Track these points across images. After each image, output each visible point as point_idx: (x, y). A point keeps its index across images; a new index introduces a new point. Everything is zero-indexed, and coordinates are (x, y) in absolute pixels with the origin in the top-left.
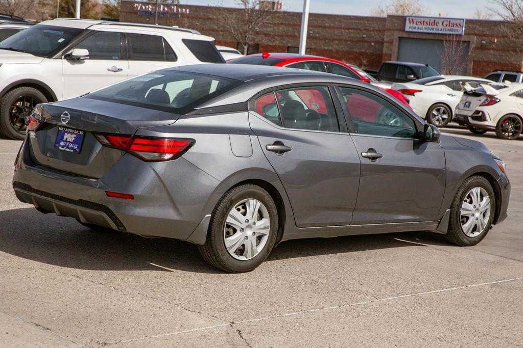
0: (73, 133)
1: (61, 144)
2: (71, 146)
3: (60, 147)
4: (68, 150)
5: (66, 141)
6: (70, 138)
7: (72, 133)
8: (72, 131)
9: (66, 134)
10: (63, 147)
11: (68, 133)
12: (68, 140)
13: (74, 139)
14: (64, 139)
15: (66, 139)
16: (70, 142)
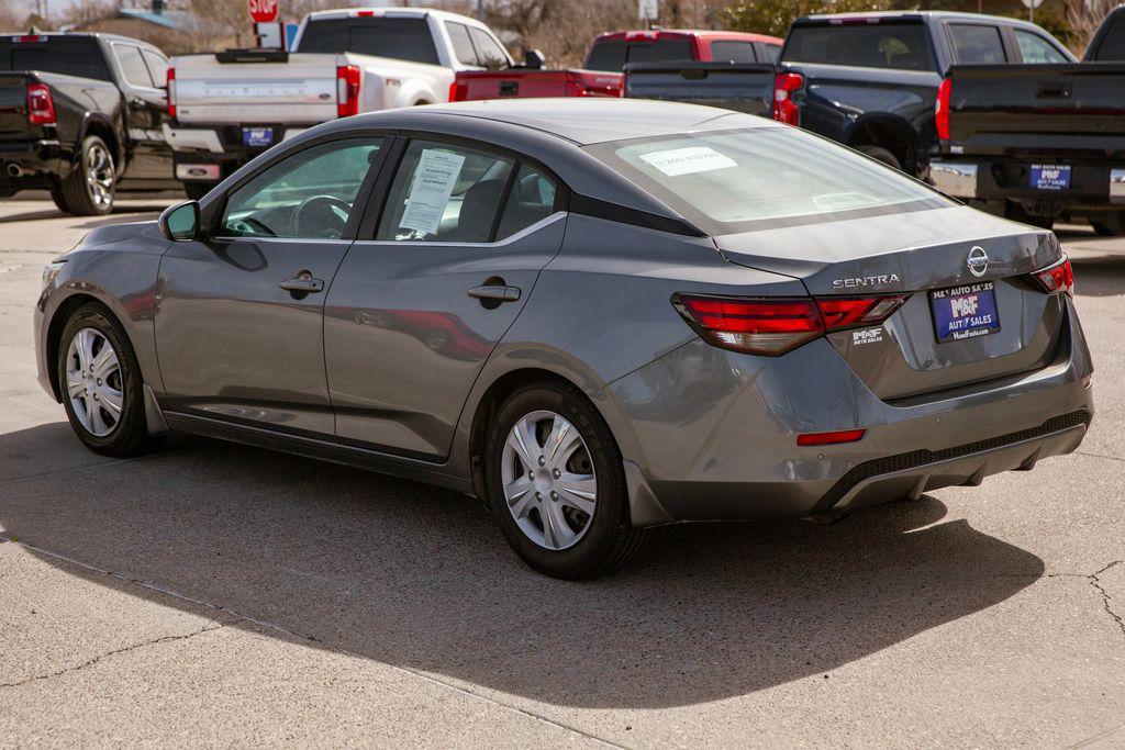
0: (971, 294)
1: (951, 327)
2: (977, 322)
3: (956, 335)
4: (975, 333)
5: (960, 318)
6: (966, 307)
7: (965, 296)
8: (966, 290)
9: (953, 302)
10: (961, 330)
11: (957, 297)
12: (964, 313)
13: (976, 306)
14: (955, 315)
15: (959, 312)
16: (969, 315)
